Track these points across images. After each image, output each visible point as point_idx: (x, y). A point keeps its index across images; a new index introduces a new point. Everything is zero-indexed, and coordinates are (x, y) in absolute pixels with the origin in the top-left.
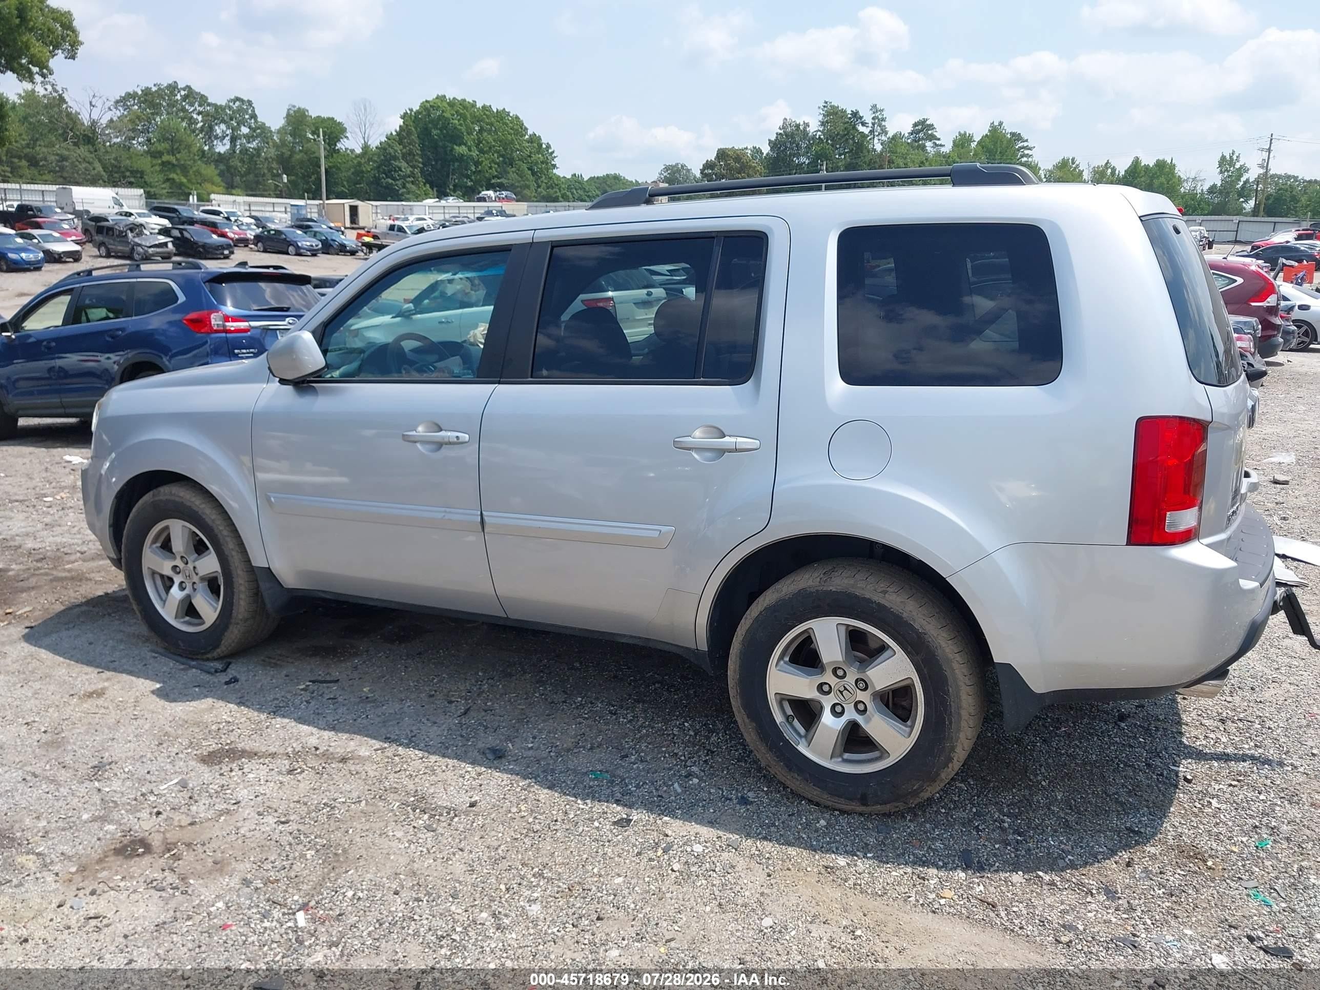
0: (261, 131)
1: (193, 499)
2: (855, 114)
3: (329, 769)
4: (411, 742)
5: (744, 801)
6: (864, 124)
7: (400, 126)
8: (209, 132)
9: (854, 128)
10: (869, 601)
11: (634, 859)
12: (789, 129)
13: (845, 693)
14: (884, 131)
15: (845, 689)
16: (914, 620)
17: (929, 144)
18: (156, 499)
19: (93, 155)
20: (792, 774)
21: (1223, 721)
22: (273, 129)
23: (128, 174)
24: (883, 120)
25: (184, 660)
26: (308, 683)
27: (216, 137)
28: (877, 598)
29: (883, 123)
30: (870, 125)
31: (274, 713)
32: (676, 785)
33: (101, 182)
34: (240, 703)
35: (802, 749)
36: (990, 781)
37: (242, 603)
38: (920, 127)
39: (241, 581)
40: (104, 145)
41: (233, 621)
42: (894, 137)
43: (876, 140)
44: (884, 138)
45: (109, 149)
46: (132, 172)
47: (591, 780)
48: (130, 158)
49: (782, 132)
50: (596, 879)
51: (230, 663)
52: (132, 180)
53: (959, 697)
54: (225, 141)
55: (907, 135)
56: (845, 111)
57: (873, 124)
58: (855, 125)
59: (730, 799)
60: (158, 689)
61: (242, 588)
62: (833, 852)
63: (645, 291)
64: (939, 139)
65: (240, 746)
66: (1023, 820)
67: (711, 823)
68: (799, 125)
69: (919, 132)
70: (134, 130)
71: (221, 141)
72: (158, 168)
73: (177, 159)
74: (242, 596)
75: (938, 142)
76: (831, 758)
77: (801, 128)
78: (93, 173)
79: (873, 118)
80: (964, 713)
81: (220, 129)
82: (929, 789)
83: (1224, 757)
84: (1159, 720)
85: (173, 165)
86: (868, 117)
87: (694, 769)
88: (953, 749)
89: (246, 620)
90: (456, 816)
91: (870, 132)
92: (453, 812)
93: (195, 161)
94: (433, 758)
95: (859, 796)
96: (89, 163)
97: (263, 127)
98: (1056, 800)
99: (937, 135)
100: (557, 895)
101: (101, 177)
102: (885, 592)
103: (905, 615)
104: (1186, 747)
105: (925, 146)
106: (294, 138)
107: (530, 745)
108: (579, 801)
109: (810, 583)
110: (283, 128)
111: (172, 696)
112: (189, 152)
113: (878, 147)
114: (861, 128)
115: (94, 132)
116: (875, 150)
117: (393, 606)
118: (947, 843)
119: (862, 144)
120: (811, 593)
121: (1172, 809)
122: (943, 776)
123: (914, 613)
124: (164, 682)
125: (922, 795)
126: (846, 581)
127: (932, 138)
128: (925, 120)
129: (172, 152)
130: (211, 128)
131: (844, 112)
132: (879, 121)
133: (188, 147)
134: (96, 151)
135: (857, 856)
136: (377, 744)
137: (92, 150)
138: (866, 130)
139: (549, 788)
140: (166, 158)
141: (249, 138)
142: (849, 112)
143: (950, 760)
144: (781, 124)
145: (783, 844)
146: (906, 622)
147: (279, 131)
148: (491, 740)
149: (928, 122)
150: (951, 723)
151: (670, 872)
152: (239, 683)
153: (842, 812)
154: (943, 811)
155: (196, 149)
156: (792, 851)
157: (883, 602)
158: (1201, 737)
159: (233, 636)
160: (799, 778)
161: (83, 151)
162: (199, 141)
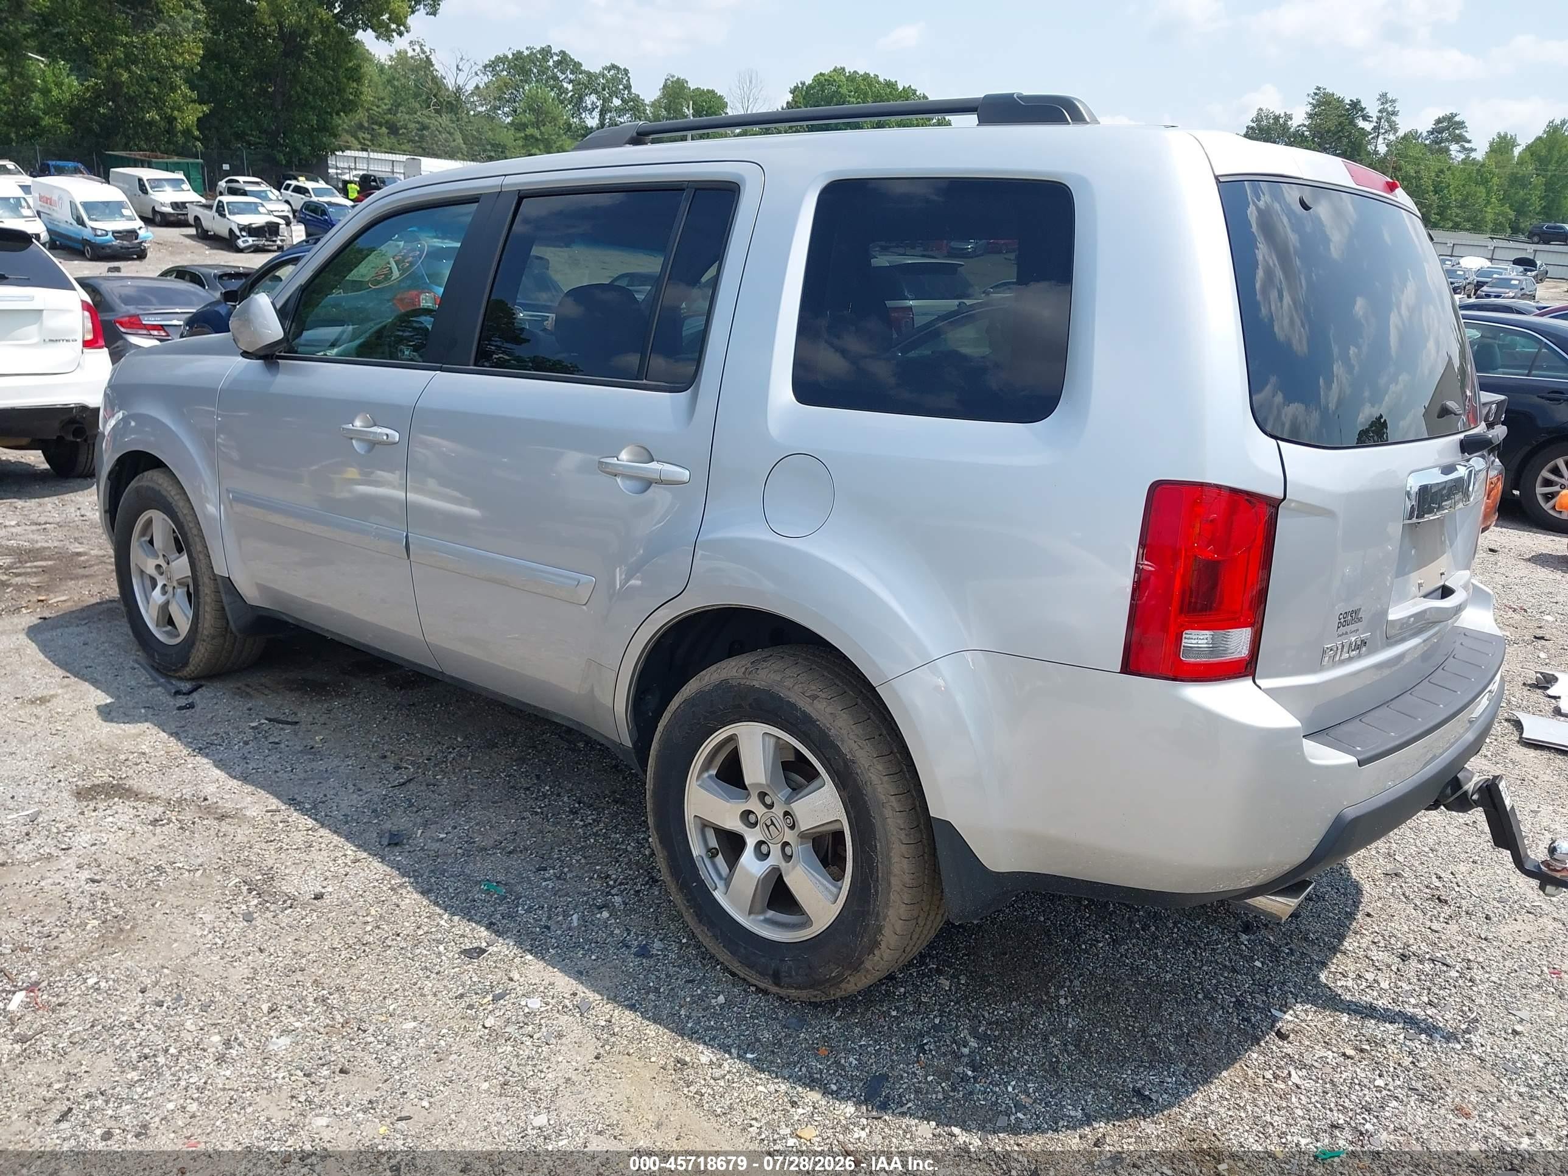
0: (634, 106)
1: (170, 488)
2: (1355, 105)
3: (199, 826)
4: (314, 810)
5: (644, 952)
6: (1365, 118)
7: (788, 103)
8: (578, 103)
9: (1352, 123)
10: (793, 706)
11: (449, 1002)
12: (1264, 123)
13: (772, 828)
14: (1393, 128)
15: (773, 823)
16: (842, 741)
17: (1454, 148)
18: (140, 484)
19: (454, 125)
20: (702, 927)
21: (1404, 958)
22: (647, 102)
23: (489, 147)
24: (1394, 113)
25: (156, 675)
26: (263, 721)
27: (585, 109)
28: (804, 704)
29: (1393, 118)
30: (1375, 119)
31: (200, 749)
32: (575, 917)
33: (459, 155)
34: (175, 734)
35: (718, 895)
36: (989, 984)
37: (208, 616)
38: (1445, 124)
39: (207, 590)
40: (468, 113)
41: (199, 636)
42: (1405, 137)
43: (1380, 140)
44: (1392, 137)
45: (472, 119)
46: (492, 145)
47: (481, 891)
48: (492, 130)
49: (1254, 125)
50: (383, 1018)
51: (201, 686)
52: (493, 154)
53: (889, 858)
54: (594, 113)
55: (1425, 134)
56: (1343, 101)
57: (1379, 119)
58: (1353, 118)
59: (628, 947)
60: (107, 705)
61: (208, 599)
62: (705, 1043)
63: (956, 302)
64: (1469, 142)
65: (129, 783)
66: (996, 1048)
67: (580, 975)
68: (1279, 117)
69: (1441, 131)
70: (500, 99)
71: (590, 114)
72: (520, 143)
73: (542, 133)
74: (208, 608)
75: (1467, 145)
76: (750, 913)
77: (1281, 121)
78: (453, 144)
79: (1380, 111)
80: (894, 881)
81: (591, 99)
82: (852, 979)
83: (1368, 1012)
84: (1306, 939)
85: (537, 140)
86: (1372, 108)
87: (618, 900)
88: (879, 929)
89: (213, 638)
90: (291, 907)
91: (1374, 128)
92: (292, 902)
93: (559, 135)
94: (324, 832)
95: (771, 972)
96: (449, 133)
97: (636, 99)
98: (1065, 1028)
99: (1468, 136)
100: (322, 1030)
101: (460, 150)
102: (814, 697)
103: (832, 732)
104: (1319, 985)
105: (1447, 150)
106: (669, 113)
107: (442, 836)
108: (446, 916)
109: (734, 673)
110: (658, 101)
111: (113, 714)
112: (555, 125)
113: (1382, 149)
114: (1361, 124)
115: (458, 99)
116: (1376, 152)
117: (344, 641)
118: (865, 1059)
119: (1360, 144)
120: (732, 686)
121: (1225, 1074)
122: (868, 965)
123: (844, 732)
124: (118, 698)
125: (843, 985)
126: (772, 676)
127: (1459, 139)
128: (1453, 116)
129: (537, 125)
130: (581, 99)
131: (1340, 101)
132: (1388, 115)
133: (554, 119)
134: (458, 121)
135: (730, 1054)
136: (274, 803)
137: (454, 119)
138: (1368, 126)
139: (422, 893)
140: (530, 131)
141: (620, 111)
142: (1347, 101)
143: (876, 944)
144: (1254, 114)
145: (648, 1019)
146: (832, 742)
147: (653, 105)
148: (401, 821)
149: (1457, 119)
150: (877, 892)
151: (480, 1027)
152: (193, 710)
153: (759, 990)
154: (894, 1013)
155: (562, 122)
156: (652, 1030)
157: (809, 709)
158: (1352, 975)
159: (200, 654)
160: (709, 934)
161: (445, 119)
162: (565, 114)
